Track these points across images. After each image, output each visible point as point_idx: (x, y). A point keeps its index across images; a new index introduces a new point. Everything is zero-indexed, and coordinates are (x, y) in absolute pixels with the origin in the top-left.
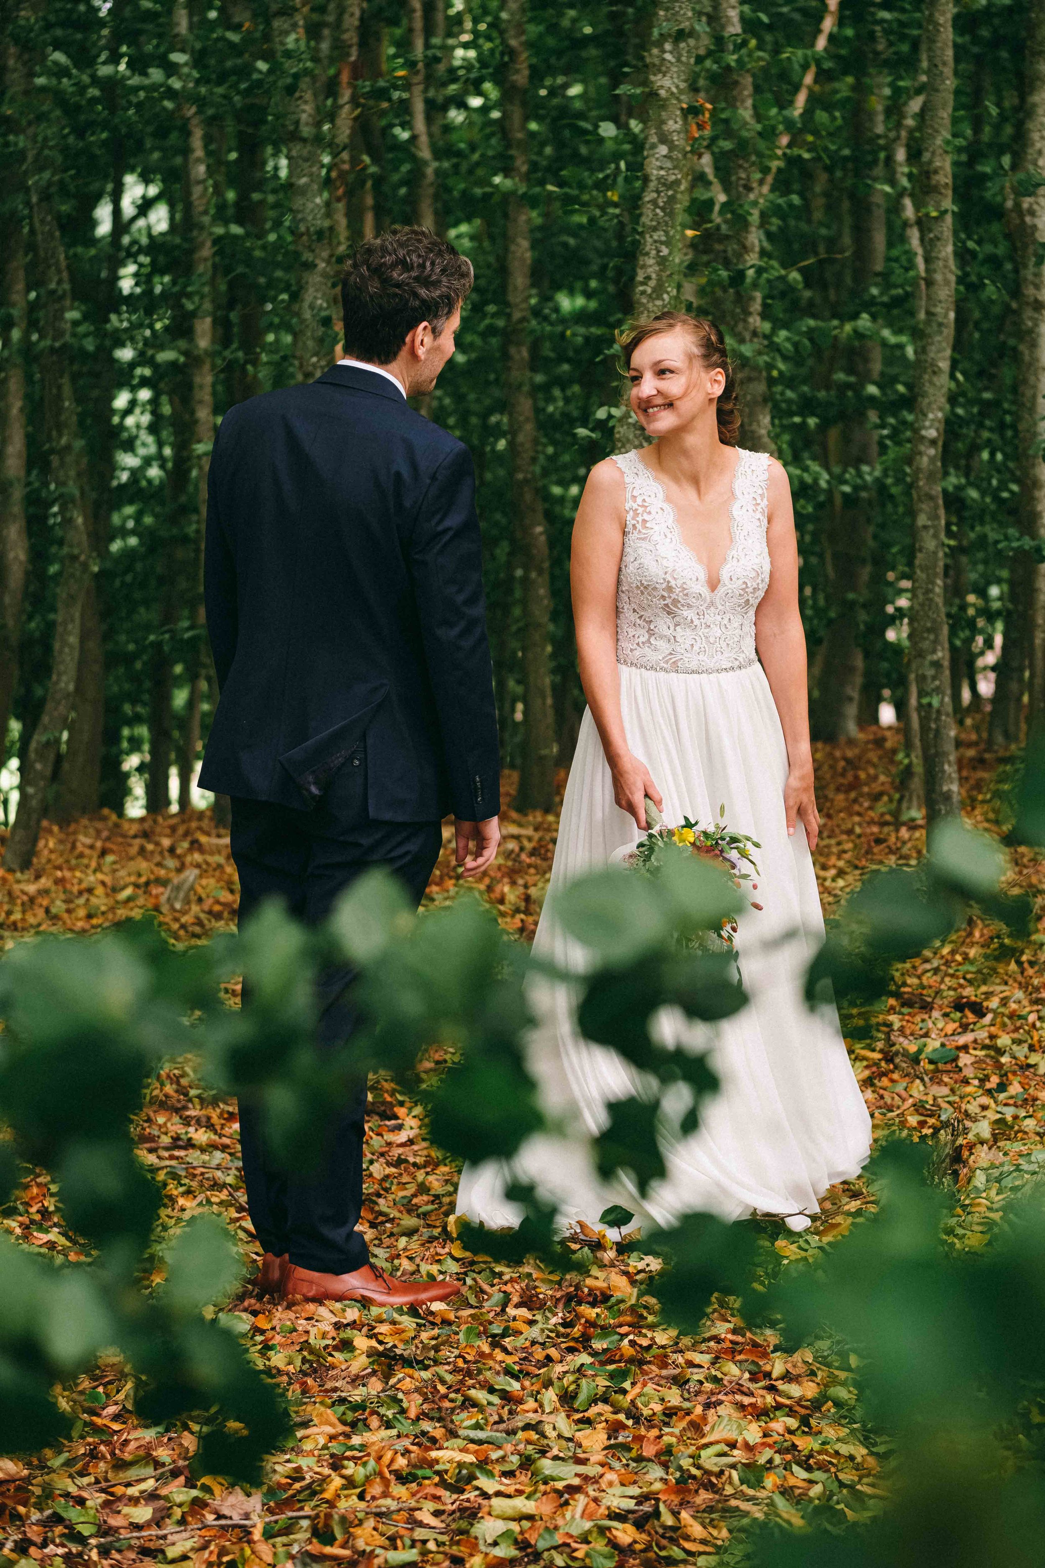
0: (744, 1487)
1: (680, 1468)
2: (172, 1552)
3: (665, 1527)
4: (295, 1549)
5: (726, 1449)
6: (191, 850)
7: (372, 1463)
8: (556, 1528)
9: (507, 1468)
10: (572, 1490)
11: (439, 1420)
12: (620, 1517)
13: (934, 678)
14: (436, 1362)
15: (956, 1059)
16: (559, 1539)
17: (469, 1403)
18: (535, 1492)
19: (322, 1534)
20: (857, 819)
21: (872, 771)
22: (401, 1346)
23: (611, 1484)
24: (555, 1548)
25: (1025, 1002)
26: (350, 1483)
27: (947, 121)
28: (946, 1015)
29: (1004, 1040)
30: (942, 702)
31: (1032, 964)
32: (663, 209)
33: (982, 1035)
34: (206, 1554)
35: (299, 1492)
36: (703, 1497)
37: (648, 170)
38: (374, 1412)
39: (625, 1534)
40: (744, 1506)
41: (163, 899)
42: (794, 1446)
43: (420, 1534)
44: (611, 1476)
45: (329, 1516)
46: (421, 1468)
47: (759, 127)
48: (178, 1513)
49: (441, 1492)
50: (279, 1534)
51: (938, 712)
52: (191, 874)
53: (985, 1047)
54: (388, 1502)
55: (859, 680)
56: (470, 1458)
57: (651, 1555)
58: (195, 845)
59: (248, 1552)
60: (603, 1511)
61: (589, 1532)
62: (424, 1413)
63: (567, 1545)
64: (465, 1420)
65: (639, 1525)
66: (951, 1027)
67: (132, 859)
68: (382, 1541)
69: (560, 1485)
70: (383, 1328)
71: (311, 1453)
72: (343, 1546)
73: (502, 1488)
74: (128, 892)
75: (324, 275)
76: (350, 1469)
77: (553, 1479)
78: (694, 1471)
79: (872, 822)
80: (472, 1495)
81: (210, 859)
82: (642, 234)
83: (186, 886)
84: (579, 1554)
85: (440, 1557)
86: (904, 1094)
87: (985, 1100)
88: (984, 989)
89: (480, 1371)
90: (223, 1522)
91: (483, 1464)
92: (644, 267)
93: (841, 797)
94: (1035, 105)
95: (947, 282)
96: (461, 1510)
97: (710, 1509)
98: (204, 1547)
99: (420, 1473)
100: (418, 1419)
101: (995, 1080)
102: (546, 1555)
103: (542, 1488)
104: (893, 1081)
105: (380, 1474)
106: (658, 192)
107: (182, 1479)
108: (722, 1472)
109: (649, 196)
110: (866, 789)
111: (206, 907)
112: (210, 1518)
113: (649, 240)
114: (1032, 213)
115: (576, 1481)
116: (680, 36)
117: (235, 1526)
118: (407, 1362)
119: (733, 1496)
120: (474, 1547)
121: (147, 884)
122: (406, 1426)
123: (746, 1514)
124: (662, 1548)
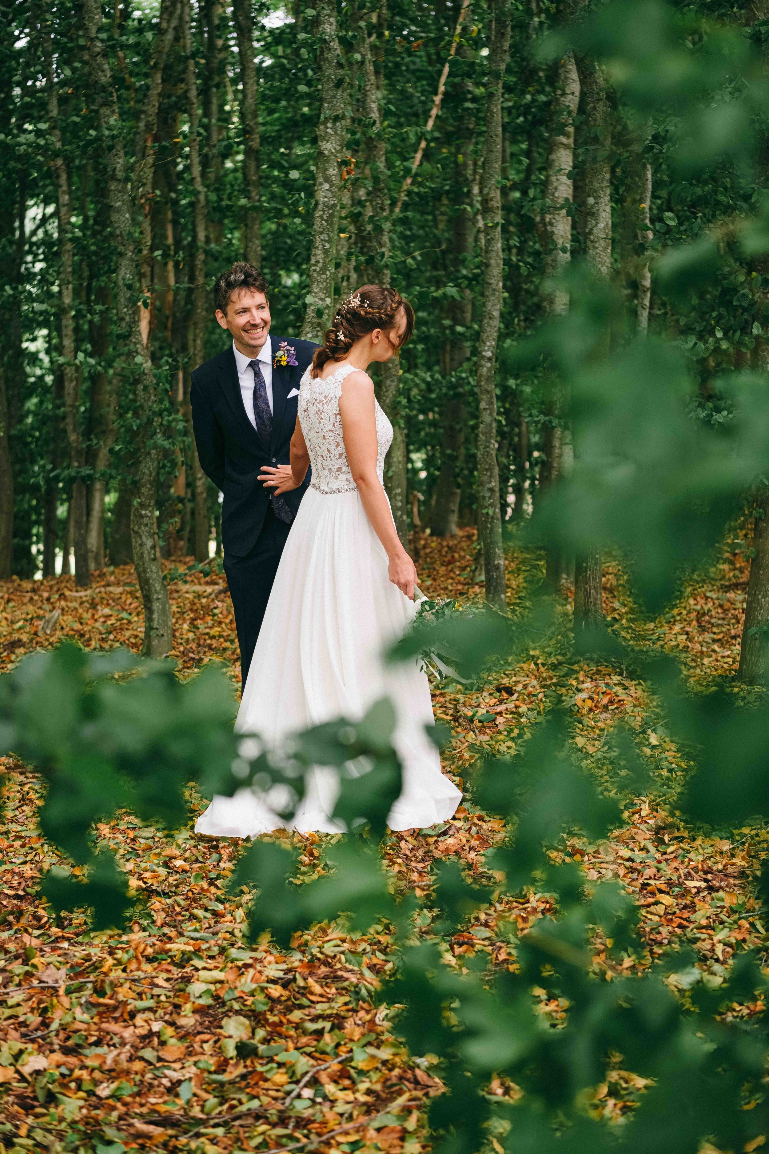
0: (347, 965)
1: (311, 954)
2: (11, 1002)
3: (299, 987)
4: (83, 1000)
5: (340, 943)
6: (59, 599)
7: (132, 951)
8: (236, 988)
9: (211, 954)
10: (247, 966)
11: (175, 927)
12: (273, 981)
13: (490, 498)
14: (176, 894)
15: (494, 720)
16: (237, 994)
17: (193, 917)
18: (225, 967)
19: (99, 991)
20: (450, 581)
21: (462, 554)
22: (156, 884)
23: (270, 963)
24: (234, 999)
25: (538, 687)
26: (119, 962)
27: (498, 170)
28: (491, 694)
29: (523, 709)
30: (494, 512)
31: (543, 665)
32: (326, 221)
33: (511, 706)
34: (30, 1003)
35: (88, 967)
36: (323, 970)
37: (318, 198)
38: (136, 922)
39: (276, 991)
40: (346, 975)
41: (40, 627)
42: (379, 942)
43: (156, 991)
44: (270, 958)
45: (103, 981)
46: (161, 954)
47: (389, 173)
48: (17, 980)
49: (171, 967)
50: (75, 991)
51: (493, 518)
52: (57, 613)
53: (512, 713)
54: (139, 973)
55: (458, 500)
56: (190, 948)
57: (290, 1003)
58: (62, 596)
59: (55, 1001)
60: (264, 978)
61: (255, 990)
62: (166, 923)
63: (242, 997)
64: (188, 927)
65: (285, 986)
66: (493, 701)
67: (25, 604)
68: (134, 995)
69: (240, 964)
70: (147, 875)
71: (97, 946)
72: (110, 998)
73: (207, 965)
74: (21, 623)
75: (132, 260)
76: (119, 954)
77: (237, 960)
78: (319, 955)
79: (459, 583)
80: (188, 969)
81: (70, 605)
82: (313, 236)
83: (53, 621)
84: (248, 1003)
85: (167, 1005)
86: (463, 740)
87: (510, 743)
88: (514, 679)
89: (201, 899)
90: (42, 985)
91: (197, 952)
92: (315, 255)
93: (444, 568)
94: (553, 160)
95: (498, 265)
96: (182, 978)
97: (326, 977)
98: (30, 999)
99: (160, 957)
100: (162, 926)
101: (516, 731)
102: (228, 1003)
103: (230, 965)
104: (457, 732)
105: (136, 958)
106: (324, 211)
107: (20, 960)
108: (335, 956)
109: (318, 214)
110: (458, 564)
111: (65, 632)
112: (35, 983)
113: (318, 240)
114: (551, 224)
115: (250, 961)
116: (336, 119)
117: (49, 987)
118: (158, 893)
119: (340, 969)
120: (187, 999)
121: (32, 619)
122: (154, 930)
123: (347, 979)
124: (296, 999)
